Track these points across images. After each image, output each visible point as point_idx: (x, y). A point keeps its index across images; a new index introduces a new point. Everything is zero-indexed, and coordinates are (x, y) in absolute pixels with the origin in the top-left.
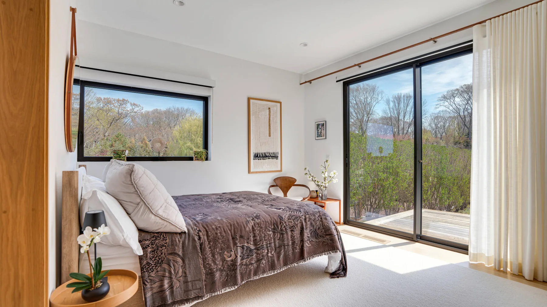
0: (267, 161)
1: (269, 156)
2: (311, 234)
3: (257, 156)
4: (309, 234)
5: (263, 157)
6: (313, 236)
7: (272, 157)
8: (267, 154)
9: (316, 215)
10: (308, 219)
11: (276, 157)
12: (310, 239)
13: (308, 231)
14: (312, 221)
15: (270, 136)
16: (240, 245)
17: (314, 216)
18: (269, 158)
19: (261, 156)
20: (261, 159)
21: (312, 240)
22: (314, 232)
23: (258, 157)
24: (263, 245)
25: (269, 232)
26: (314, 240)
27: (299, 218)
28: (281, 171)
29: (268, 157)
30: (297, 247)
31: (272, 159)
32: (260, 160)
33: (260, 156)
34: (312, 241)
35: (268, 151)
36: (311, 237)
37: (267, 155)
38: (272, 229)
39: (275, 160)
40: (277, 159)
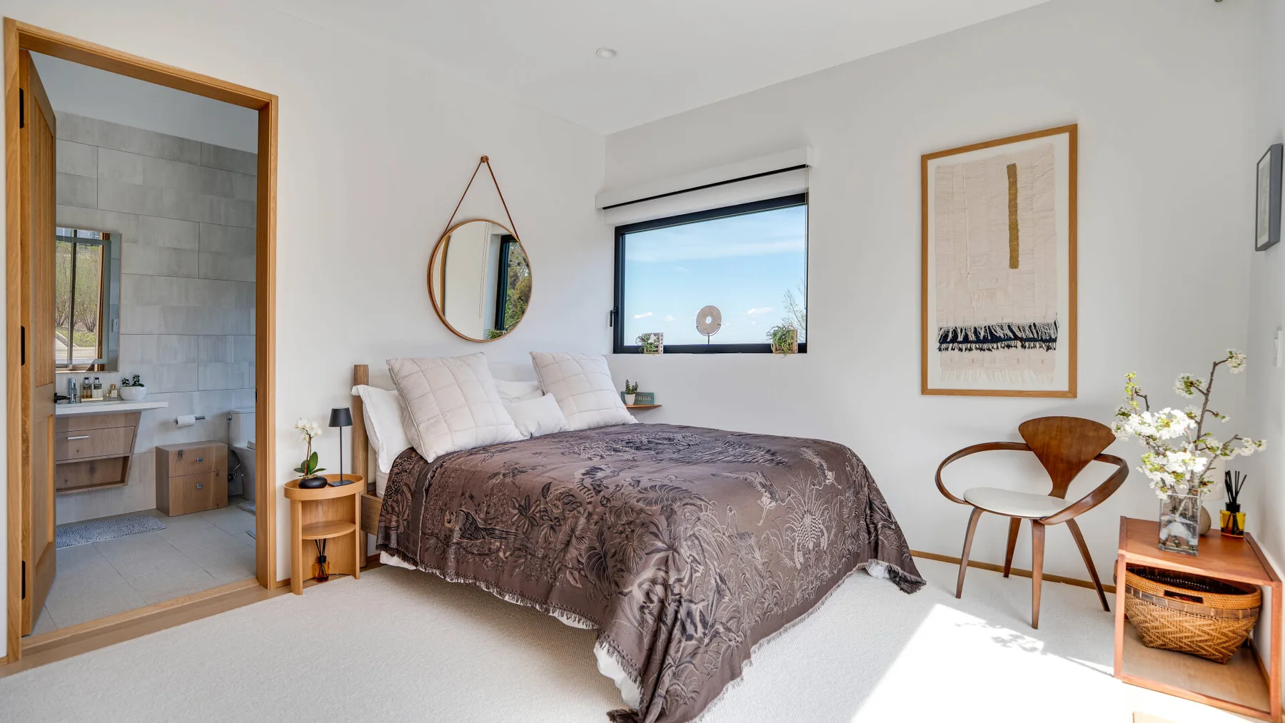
0: (999, 354)
1: (1010, 339)
2: (589, 558)
3: (954, 340)
4: (583, 554)
5: (978, 341)
6: (594, 565)
7: (1021, 340)
8: (998, 329)
9: (623, 514)
10: (595, 517)
11: (1048, 342)
12: (583, 569)
13: (584, 546)
14: (605, 529)
15: (1014, 263)
16: (464, 510)
17: (618, 516)
18: (1009, 346)
19: (972, 337)
20: (970, 349)
21: (588, 575)
22: (601, 558)
23: (960, 342)
24: (495, 529)
25: (513, 509)
26: (592, 578)
27: (578, 504)
28: (1072, 392)
29: (1004, 340)
30: (549, 570)
31: (1023, 347)
32: (965, 354)
33: (966, 340)
34: (587, 577)
35: (1007, 321)
36: (588, 564)
37: (1000, 333)
38: (520, 505)
39: (1038, 353)
40: (1049, 348)
